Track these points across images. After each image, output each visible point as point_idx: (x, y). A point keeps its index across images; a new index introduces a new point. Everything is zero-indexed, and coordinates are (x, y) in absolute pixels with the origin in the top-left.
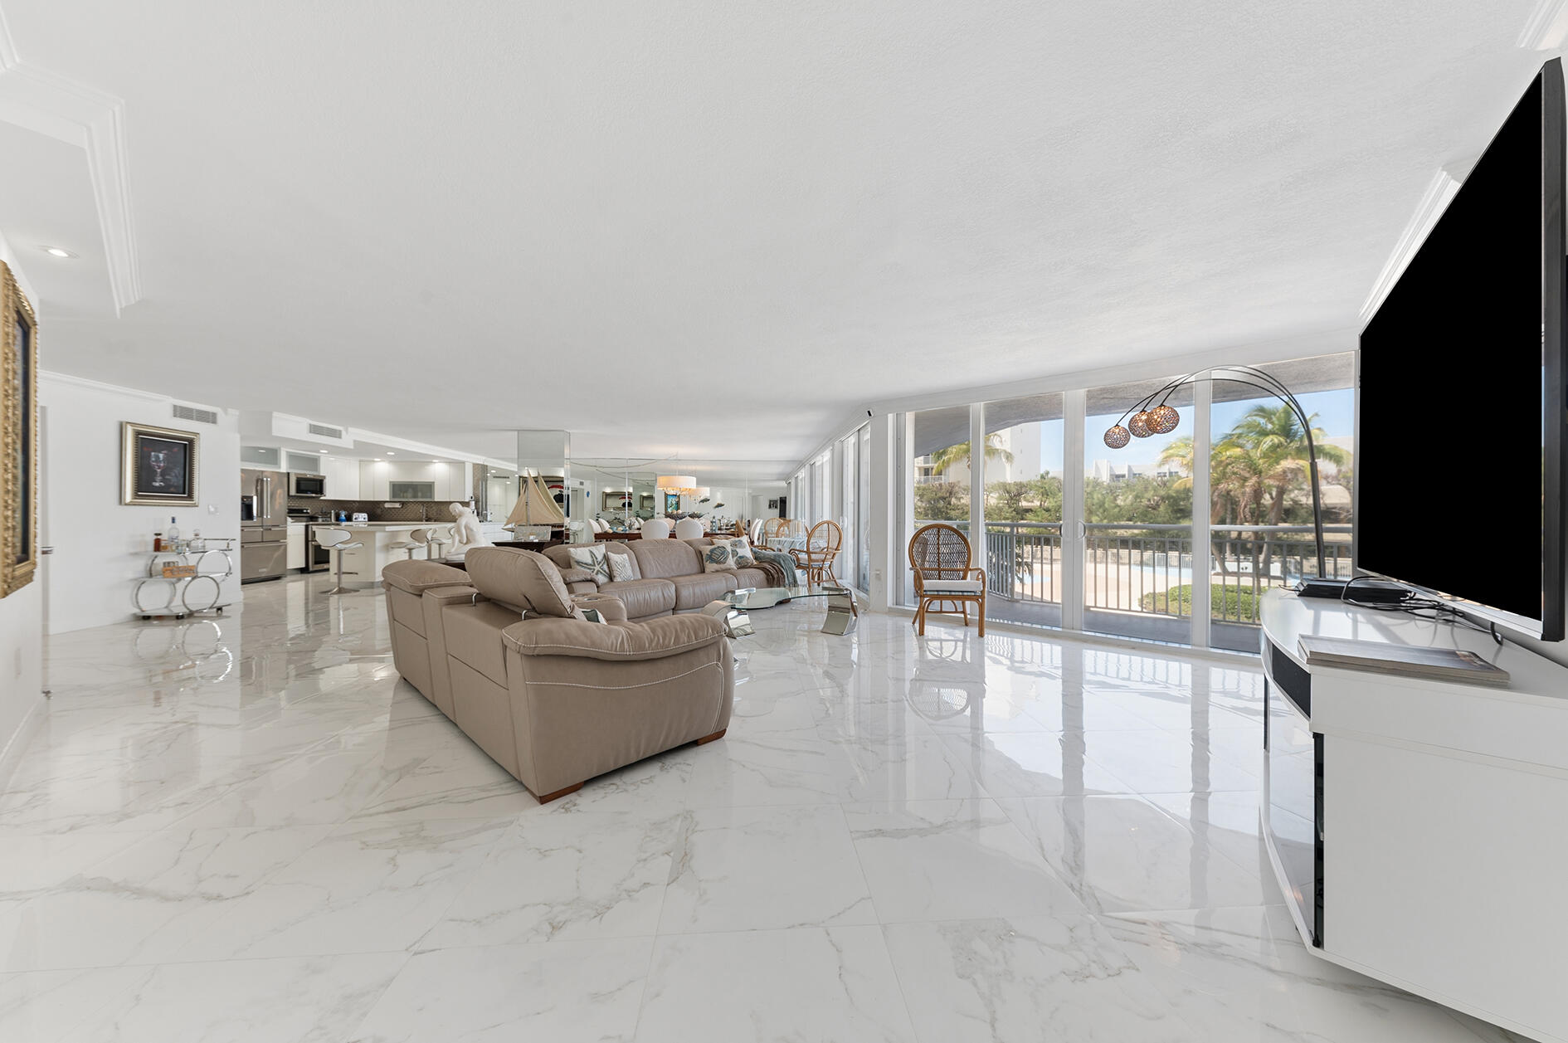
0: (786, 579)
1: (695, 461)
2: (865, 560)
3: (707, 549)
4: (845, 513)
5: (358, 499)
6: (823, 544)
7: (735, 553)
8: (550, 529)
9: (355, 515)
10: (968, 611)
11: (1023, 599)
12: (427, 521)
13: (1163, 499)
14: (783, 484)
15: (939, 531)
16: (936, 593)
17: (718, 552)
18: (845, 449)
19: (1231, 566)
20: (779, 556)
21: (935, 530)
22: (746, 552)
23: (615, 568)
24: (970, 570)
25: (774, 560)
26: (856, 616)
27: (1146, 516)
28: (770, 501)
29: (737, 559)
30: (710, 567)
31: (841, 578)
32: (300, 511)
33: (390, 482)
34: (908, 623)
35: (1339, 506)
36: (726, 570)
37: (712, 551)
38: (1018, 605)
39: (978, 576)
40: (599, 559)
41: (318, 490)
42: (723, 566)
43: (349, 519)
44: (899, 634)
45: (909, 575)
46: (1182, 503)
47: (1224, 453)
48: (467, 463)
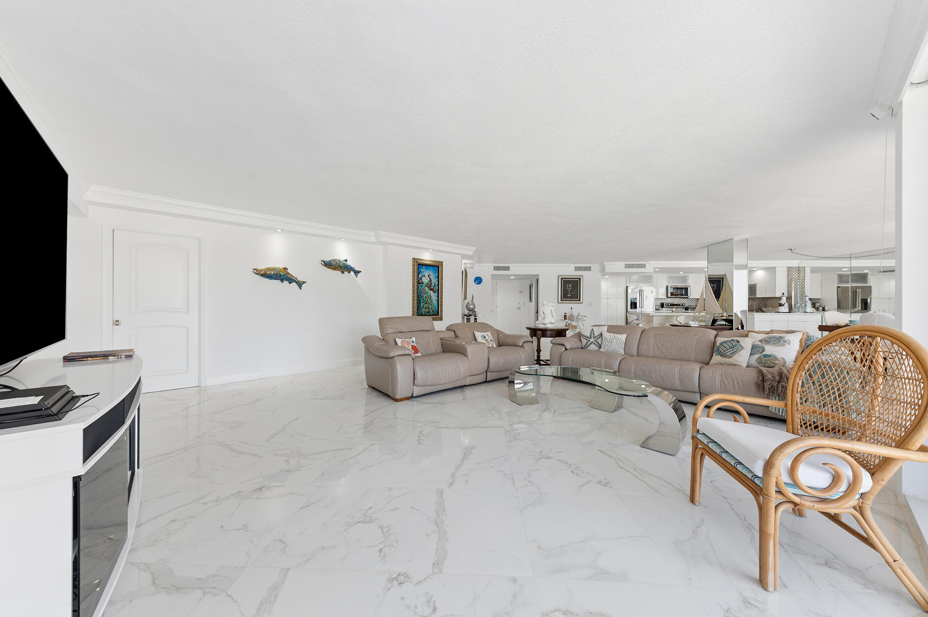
7: (758, 350)
29: (759, 358)
30: (716, 358)
40: (596, 335)
41: (685, 293)
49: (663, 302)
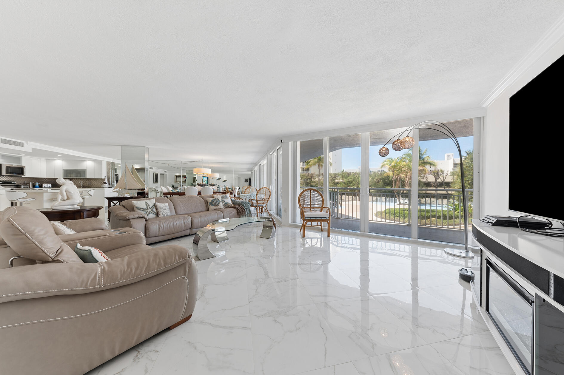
0: (246, 212)
1: (212, 162)
2: (280, 203)
3: (210, 200)
4: (272, 184)
5: (46, 177)
6: (263, 196)
7: (223, 201)
8: (137, 191)
9: (44, 185)
10: (323, 225)
11: (342, 218)
12: (83, 187)
13: (380, 179)
14: (250, 173)
15: (311, 192)
16: (310, 219)
17: (215, 201)
18: (272, 157)
19: (402, 202)
20: (243, 202)
21: (309, 191)
22: (229, 201)
23: (159, 210)
24: (324, 208)
25: (241, 204)
26: (275, 228)
27: (375, 185)
28: (245, 179)
29: (224, 204)
30: (211, 208)
31: (271, 210)
32: (10, 183)
33: (63, 169)
34: (298, 231)
35: (432, 182)
36: (219, 209)
37: (212, 201)
38: (340, 220)
39: (327, 210)
40: (151, 206)
41: (21, 172)
42: (217, 207)
43: (41, 186)
44: (294, 236)
45: (298, 211)
46: (386, 181)
47: (401, 164)
48: (103, 161)
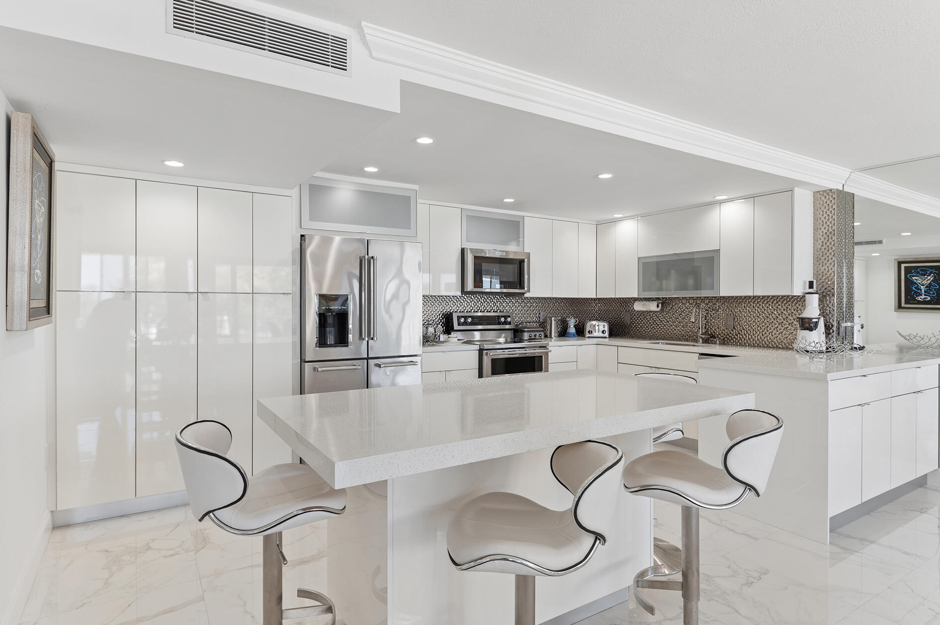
9: (590, 328)
33: (640, 260)
43: (580, 334)
49: (448, 309)
